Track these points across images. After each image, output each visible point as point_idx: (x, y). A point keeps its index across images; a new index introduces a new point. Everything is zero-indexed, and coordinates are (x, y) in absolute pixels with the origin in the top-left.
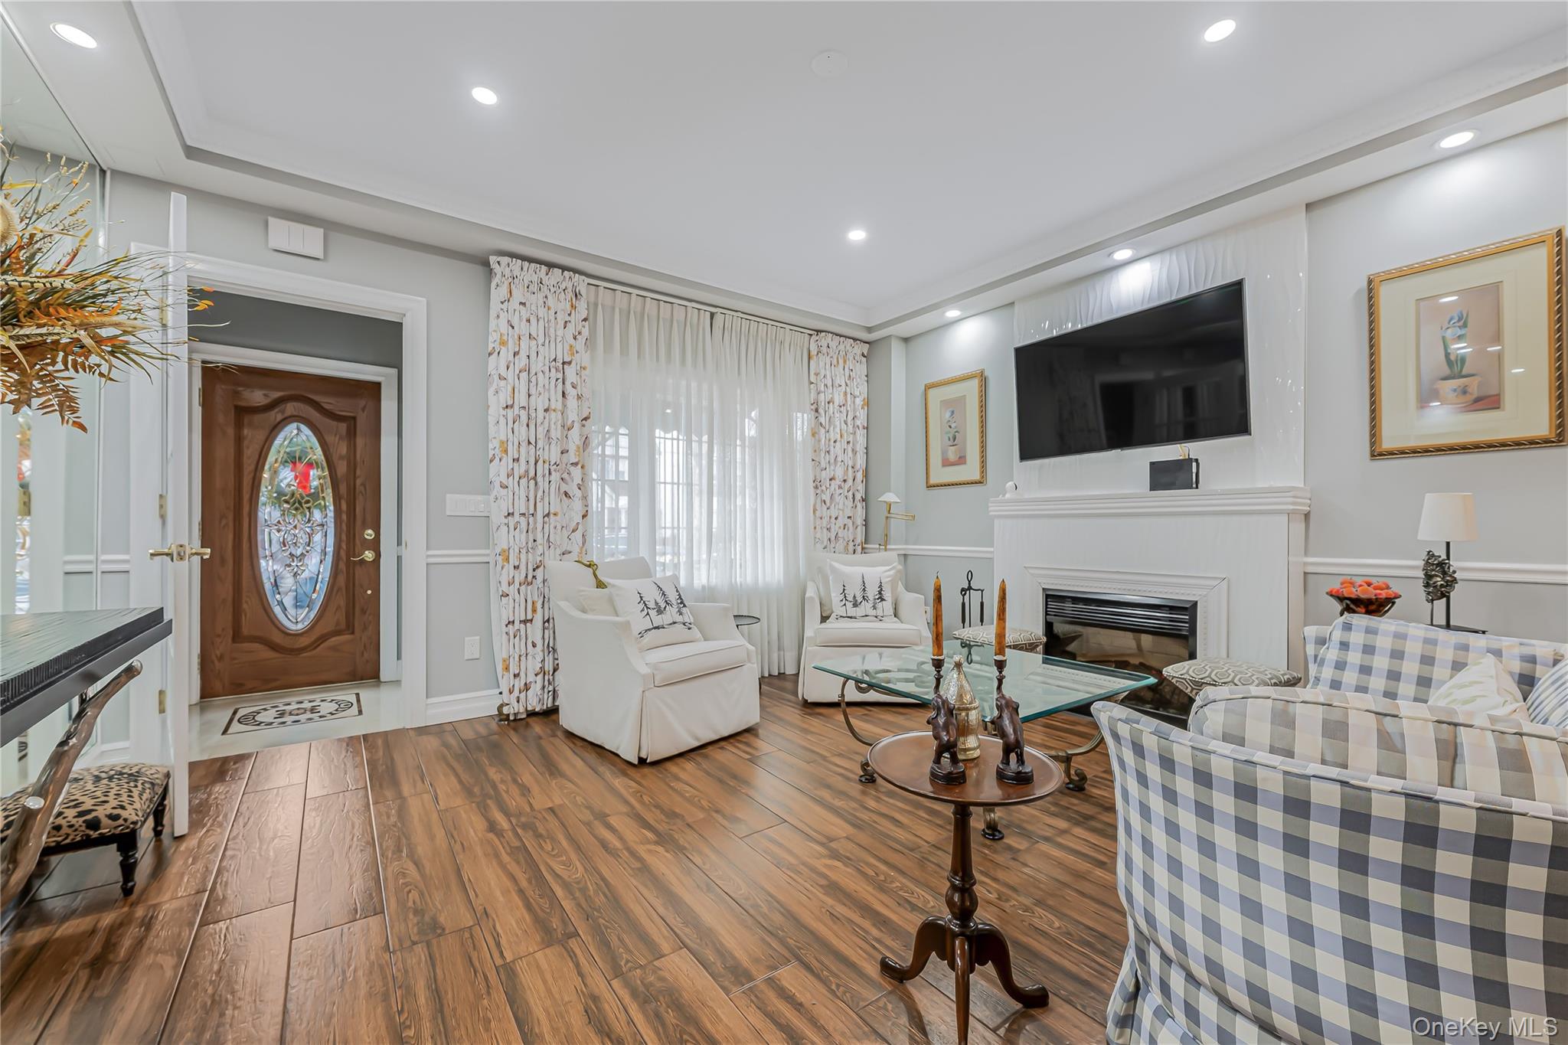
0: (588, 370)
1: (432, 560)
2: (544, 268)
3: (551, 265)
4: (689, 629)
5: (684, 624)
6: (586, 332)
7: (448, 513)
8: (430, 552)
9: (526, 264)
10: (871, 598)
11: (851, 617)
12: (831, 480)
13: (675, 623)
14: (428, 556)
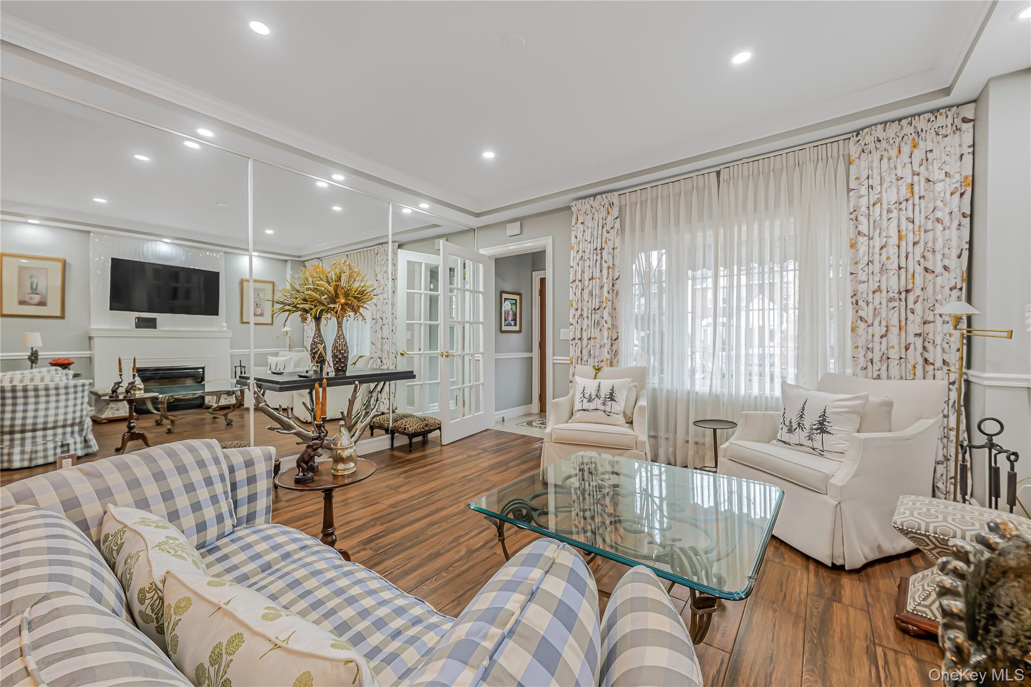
0: (618, 249)
1: (555, 361)
2: (592, 198)
3: (594, 196)
4: (609, 415)
5: (604, 412)
6: (617, 225)
7: (561, 338)
8: (555, 358)
9: (583, 200)
10: (807, 426)
11: (785, 442)
12: (874, 292)
13: (597, 410)
14: (553, 359)
